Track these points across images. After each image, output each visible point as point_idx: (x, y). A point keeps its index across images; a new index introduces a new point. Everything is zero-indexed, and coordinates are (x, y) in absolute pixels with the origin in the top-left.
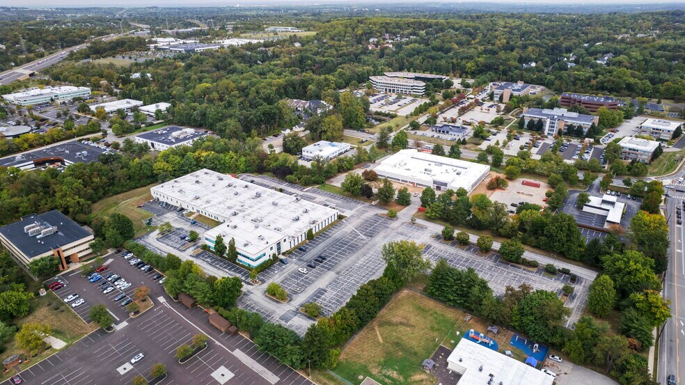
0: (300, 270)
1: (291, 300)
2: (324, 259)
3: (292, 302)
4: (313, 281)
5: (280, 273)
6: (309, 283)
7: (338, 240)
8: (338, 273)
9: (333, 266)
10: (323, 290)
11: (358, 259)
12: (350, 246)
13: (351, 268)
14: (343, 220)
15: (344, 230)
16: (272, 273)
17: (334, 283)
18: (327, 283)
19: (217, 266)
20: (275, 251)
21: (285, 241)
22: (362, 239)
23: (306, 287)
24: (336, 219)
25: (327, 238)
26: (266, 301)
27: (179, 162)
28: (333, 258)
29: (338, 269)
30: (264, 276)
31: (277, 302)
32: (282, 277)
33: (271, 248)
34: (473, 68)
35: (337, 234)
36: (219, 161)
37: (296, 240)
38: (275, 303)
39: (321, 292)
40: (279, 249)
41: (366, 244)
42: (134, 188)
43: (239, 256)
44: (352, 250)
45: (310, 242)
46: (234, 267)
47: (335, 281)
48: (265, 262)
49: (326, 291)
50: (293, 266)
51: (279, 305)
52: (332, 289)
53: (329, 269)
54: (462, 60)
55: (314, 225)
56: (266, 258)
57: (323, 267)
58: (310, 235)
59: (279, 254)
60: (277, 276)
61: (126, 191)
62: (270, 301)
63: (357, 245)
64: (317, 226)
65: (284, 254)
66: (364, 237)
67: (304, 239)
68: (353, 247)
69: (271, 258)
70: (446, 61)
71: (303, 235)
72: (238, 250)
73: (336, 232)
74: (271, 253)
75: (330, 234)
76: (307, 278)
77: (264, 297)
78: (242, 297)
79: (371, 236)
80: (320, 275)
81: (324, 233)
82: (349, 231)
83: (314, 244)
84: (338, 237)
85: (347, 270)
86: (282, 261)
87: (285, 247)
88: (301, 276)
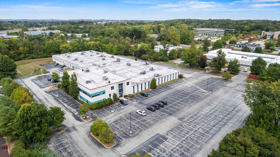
0: (138, 111)
1: (117, 145)
2: (166, 104)
3: (118, 149)
4: (151, 125)
5: (116, 113)
6: (146, 126)
7: (179, 91)
8: (181, 119)
9: (174, 112)
10: (162, 136)
11: (203, 108)
12: (192, 96)
13: (196, 115)
14: (183, 79)
15: (185, 85)
16: (108, 112)
17: (177, 129)
18: (168, 129)
19: (61, 101)
20: (116, 91)
21: (128, 83)
22: (203, 92)
23: (141, 131)
24: (177, 77)
25: (170, 89)
26: (86, 142)
27: (77, 46)
28: (175, 105)
29: (181, 115)
30: (98, 113)
31: (100, 145)
32: (117, 117)
33: (112, 88)
34: (248, 28)
35: (179, 87)
36: (102, 47)
37: (140, 86)
38: (96, 147)
39: (160, 139)
40: (121, 91)
41: (208, 96)
42: (45, 57)
43: (80, 92)
44: (194, 100)
45: (153, 91)
46: (74, 103)
47: (177, 127)
48: (105, 101)
49: (166, 139)
50: (132, 107)
51: (100, 150)
52: (174, 136)
53: (170, 114)
54: (241, 25)
55: (158, 77)
56: (106, 96)
57: (164, 111)
58: (153, 85)
59: (121, 96)
60: (112, 115)
61: (39, 58)
62: (92, 143)
63: (199, 96)
64: (160, 79)
65: (126, 97)
66: (204, 91)
67: (147, 88)
68: (196, 97)
69: (112, 98)
70: (233, 26)
71: (147, 84)
72: (79, 86)
73: (178, 86)
74: (112, 92)
75: (172, 87)
76: (144, 121)
77: (86, 137)
78: (62, 133)
79: (211, 91)
80: (161, 119)
81: (166, 86)
82: (189, 86)
83: (157, 92)
84: (179, 89)
85: (192, 117)
86: (122, 102)
87: (128, 90)
88: (137, 117)
